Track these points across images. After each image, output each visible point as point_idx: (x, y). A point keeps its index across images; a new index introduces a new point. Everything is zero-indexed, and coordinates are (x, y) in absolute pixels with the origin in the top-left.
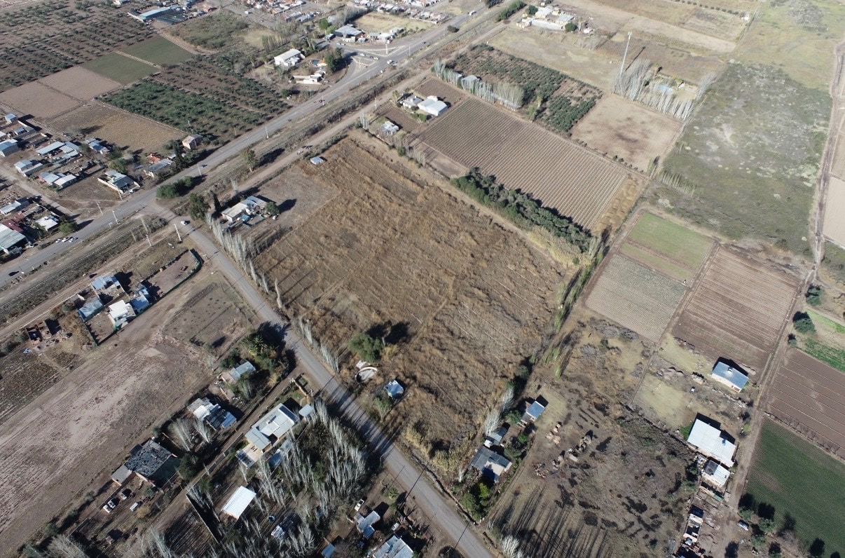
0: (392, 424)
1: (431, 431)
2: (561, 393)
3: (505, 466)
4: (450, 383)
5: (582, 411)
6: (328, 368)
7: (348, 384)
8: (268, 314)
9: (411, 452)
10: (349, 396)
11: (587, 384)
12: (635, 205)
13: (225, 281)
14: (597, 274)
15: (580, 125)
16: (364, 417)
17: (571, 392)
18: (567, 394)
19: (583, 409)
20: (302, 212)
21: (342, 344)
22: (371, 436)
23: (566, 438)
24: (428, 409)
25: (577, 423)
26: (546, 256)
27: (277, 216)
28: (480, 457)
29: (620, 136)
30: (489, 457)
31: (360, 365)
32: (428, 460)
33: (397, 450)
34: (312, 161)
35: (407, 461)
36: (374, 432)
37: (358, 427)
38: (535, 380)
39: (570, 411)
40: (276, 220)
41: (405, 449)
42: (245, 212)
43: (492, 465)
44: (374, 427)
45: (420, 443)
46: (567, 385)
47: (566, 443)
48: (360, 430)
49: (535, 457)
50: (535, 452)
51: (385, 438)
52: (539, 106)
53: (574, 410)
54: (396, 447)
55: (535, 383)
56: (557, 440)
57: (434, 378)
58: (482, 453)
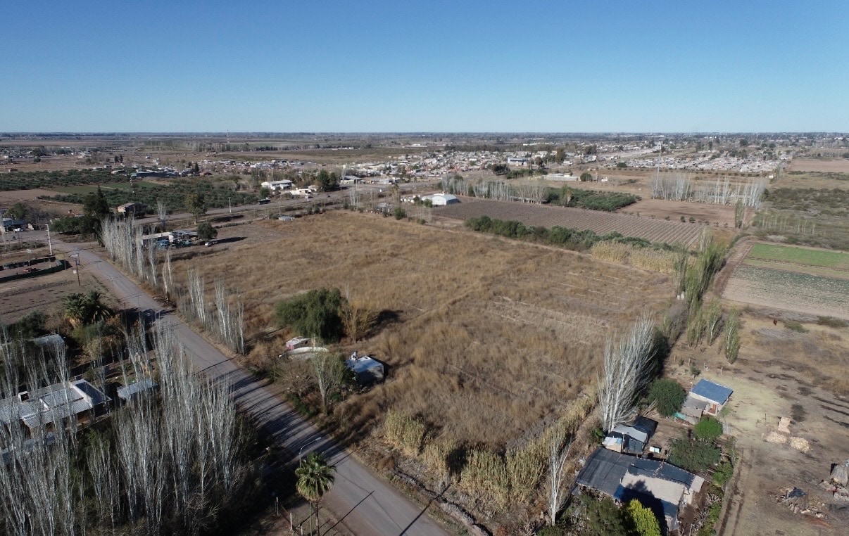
0: (350, 420)
1: (451, 428)
2: (750, 378)
3: (687, 483)
4: (490, 366)
5: (824, 401)
6: (224, 349)
7: (258, 367)
8: (142, 301)
9: (395, 466)
10: (256, 381)
11: (802, 368)
12: (737, 239)
13: (92, 279)
14: (721, 277)
15: (624, 209)
16: (279, 409)
17: (774, 377)
18: (766, 380)
19: (826, 399)
20: (250, 243)
21: (265, 328)
22: (288, 437)
23: (822, 443)
24: (442, 398)
25: (829, 419)
26: (628, 267)
27: (212, 244)
28: (601, 467)
29: (680, 213)
30: (628, 465)
31: (292, 342)
32: (445, 478)
33: (356, 461)
34: (280, 219)
35: (383, 482)
36: (300, 431)
37: (258, 424)
38: (682, 363)
39: (794, 402)
40: (209, 246)
41: (377, 459)
42: (167, 238)
43: (644, 482)
44: (300, 424)
45: (421, 450)
46: (759, 370)
47: (829, 450)
48: (263, 427)
49: (760, 475)
50: (753, 466)
51: (326, 441)
52: (569, 199)
53: (805, 401)
54: (354, 455)
55: (684, 367)
56: (800, 444)
57: (454, 362)
58: (603, 459)
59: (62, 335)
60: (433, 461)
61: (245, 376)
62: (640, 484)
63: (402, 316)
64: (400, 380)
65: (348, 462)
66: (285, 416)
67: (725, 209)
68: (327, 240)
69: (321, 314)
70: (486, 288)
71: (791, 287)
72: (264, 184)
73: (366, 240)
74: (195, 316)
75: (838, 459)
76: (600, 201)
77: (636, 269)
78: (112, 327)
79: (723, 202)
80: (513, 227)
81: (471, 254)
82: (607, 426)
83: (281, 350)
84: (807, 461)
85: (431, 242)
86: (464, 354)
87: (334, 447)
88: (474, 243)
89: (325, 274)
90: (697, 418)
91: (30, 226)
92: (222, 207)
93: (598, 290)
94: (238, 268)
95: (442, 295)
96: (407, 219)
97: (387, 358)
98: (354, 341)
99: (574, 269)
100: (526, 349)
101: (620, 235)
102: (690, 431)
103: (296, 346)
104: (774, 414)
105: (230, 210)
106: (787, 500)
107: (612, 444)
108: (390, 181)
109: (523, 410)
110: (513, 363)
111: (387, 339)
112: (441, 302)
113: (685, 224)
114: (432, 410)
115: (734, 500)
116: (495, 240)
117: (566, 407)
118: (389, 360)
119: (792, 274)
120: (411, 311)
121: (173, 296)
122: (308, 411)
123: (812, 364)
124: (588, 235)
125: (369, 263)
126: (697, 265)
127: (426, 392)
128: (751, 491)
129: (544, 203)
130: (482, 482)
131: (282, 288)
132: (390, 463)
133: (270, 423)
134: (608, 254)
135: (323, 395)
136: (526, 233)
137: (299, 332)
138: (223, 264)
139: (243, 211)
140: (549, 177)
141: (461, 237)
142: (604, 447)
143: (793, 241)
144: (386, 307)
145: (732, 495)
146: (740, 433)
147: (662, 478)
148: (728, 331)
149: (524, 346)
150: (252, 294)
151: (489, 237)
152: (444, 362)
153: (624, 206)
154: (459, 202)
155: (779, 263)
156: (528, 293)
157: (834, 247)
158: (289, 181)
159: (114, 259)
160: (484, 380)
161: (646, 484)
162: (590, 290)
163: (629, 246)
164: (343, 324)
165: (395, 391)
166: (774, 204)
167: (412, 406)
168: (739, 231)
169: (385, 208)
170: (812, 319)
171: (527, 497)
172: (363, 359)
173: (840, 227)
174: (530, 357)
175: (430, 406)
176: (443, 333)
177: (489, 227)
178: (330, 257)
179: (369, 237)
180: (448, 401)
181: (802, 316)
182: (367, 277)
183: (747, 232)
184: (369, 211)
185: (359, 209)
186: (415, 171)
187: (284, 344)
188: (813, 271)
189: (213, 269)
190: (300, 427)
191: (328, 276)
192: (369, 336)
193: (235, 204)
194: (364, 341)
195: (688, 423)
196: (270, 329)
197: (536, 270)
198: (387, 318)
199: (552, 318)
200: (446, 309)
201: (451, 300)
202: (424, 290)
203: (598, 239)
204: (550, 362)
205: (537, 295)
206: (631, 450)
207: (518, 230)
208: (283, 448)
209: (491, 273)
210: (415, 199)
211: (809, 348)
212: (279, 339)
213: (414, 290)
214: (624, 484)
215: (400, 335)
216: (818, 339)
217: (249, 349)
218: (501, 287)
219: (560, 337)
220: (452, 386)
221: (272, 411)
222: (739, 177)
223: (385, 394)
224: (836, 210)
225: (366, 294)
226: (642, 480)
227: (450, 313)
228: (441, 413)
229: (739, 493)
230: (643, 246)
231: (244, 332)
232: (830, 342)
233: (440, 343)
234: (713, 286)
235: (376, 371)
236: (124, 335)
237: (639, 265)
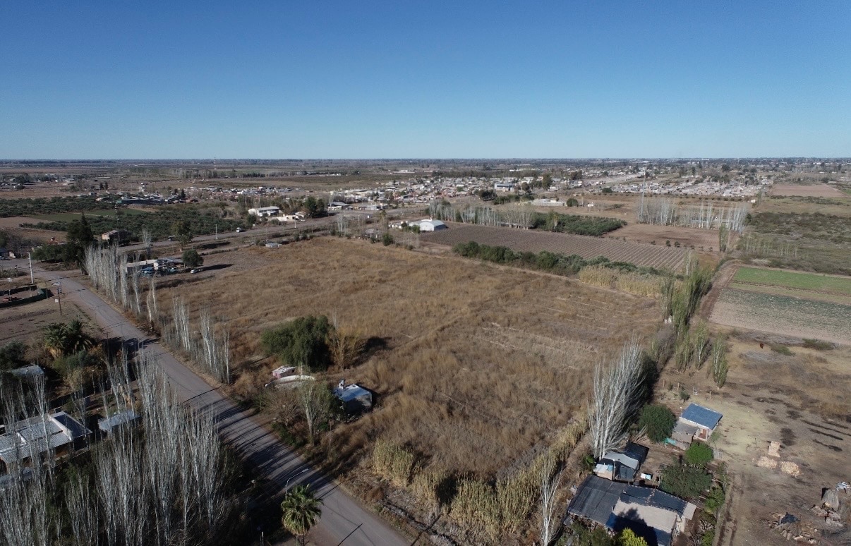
0: (338, 450)
1: (441, 457)
2: (740, 403)
3: (680, 510)
4: (479, 392)
5: (812, 424)
6: (208, 378)
7: (244, 397)
8: (125, 330)
9: (384, 497)
10: (241, 411)
11: (790, 391)
12: (722, 263)
13: (74, 308)
14: (708, 301)
15: (611, 234)
16: (265, 439)
17: (763, 401)
18: (755, 404)
19: (814, 422)
20: (236, 270)
21: (251, 356)
22: (274, 469)
23: (813, 467)
24: (431, 426)
25: (818, 442)
26: (615, 292)
27: (198, 272)
28: (592, 495)
29: (666, 238)
30: (619, 493)
31: (278, 371)
32: (435, 509)
33: (344, 493)
34: (268, 246)
35: (371, 513)
36: (286, 462)
37: (244, 455)
38: (671, 388)
39: (783, 426)
40: (195, 273)
41: (365, 491)
42: (152, 265)
43: (636, 510)
44: (286, 455)
45: (410, 480)
46: (748, 394)
47: (819, 474)
48: (249, 459)
49: (751, 501)
50: (744, 491)
51: (313, 472)
52: (556, 225)
53: (794, 425)
54: (342, 486)
55: (673, 392)
56: (790, 468)
57: (443, 389)
58: (595, 486)
59: (42, 366)
60: (422, 492)
61: (231, 406)
62: (633, 512)
63: (390, 343)
64: (388, 409)
65: (336, 494)
66: (271, 447)
67: (709, 233)
68: (314, 267)
69: (308, 342)
70: (474, 314)
71: (776, 310)
72: (251, 211)
73: (354, 266)
74: (180, 345)
75: (829, 483)
76: (586, 226)
77: (623, 293)
78: (95, 357)
79: (708, 226)
80: (501, 252)
81: (459, 280)
82: (598, 453)
83: (268, 379)
84: (797, 485)
85: (418, 268)
86: (453, 382)
87: (321, 478)
88: (462, 269)
89: (312, 301)
90: (688, 443)
91: (12, 255)
92: (208, 233)
93: (586, 315)
94: (224, 296)
95: (431, 321)
96: (395, 245)
97: (375, 385)
98: (342, 369)
99: (562, 294)
100: (515, 375)
101: (606, 260)
102: (681, 457)
103: (283, 375)
104: (764, 439)
105: (216, 237)
106: (779, 526)
107: (603, 471)
108: (378, 207)
109: (513, 438)
110: (503, 390)
111: (375, 366)
112: (430, 328)
113: (671, 248)
114: (420, 439)
115: (727, 527)
116: (483, 266)
117: (556, 433)
118: (378, 388)
119: (777, 297)
120: (400, 338)
121: (158, 324)
122: (294, 441)
123: (799, 387)
124: (575, 260)
125: (357, 290)
126: (683, 289)
127: (415, 420)
128: (743, 518)
129: (531, 228)
130: (472, 512)
131: (269, 316)
132: (379, 494)
133: (256, 454)
134: (595, 279)
135: (310, 425)
136: (513, 258)
137: (285, 361)
138: (209, 292)
139: (229, 237)
140: (536, 202)
141: (449, 263)
142: (595, 474)
143: (777, 264)
144: (374, 334)
145: (724, 522)
146: (731, 458)
147: (654, 505)
148: (716, 355)
149: (513, 372)
150: (238, 322)
151: (477, 262)
152: (432, 390)
153: (610, 230)
154: (447, 227)
155: (764, 287)
156: (517, 318)
157: (817, 270)
158: (276, 208)
159: (98, 287)
160: (474, 408)
161: (638, 512)
162: (578, 315)
163: (616, 270)
164: (331, 351)
165: (383, 420)
166: (757, 228)
167: (401, 435)
168: (723, 255)
169: (373, 234)
170: (797, 342)
171: (518, 527)
172: (351, 388)
173: (822, 250)
174: (520, 383)
175: (419, 435)
176: (432, 360)
177: (477, 252)
178: (318, 284)
179: (356, 263)
180: (437, 430)
181: (788, 339)
182: (355, 303)
183: (731, 256)
184: (357, 237)
185: (347, 236)
186: (402, 197)
187: (271, 373)
188: (798, 295)
189: (199, 297)
190: (286, 458)
191: (315, 303)
192: (357, 363)
193: (221, 231)
194: (352, 368)
195: (679, 449)
196: (256, 358)
197: (524, 296)
198: (375, 345)
199: (541, 343)
200: (435, 336)
201: (439, 327)
202: (413, 316)
203: (585, 264)
204: (539, 388)
205: (525, 320)
206: (623, 477)
207: (505, 256)
208: (268, 480)
209: (479, 299)
210: (403, 225)
211: (796, 371)
212: (265, 368)
213: (402, 316)
214: (616, 512)
215: (389, 362)
216: (805, 362)
217: (234, 378)
218: (489, 313)
219: (550, 362)
220: (442, 414)
221: (258, 442)
222: (722, 201)
223: (373, 423)
224: (817, 234)
225: (354, 320)
226: (634, 508)
227: (439, 340)
228: (430, 442)
229: (731, 520)
230: (630, 270)
231: (230, 361)
232: (815, 364)
233: (429, 370)
234: (699, 310)
235: (363, 400)
236: (106, 366)
237: (627, 289)
